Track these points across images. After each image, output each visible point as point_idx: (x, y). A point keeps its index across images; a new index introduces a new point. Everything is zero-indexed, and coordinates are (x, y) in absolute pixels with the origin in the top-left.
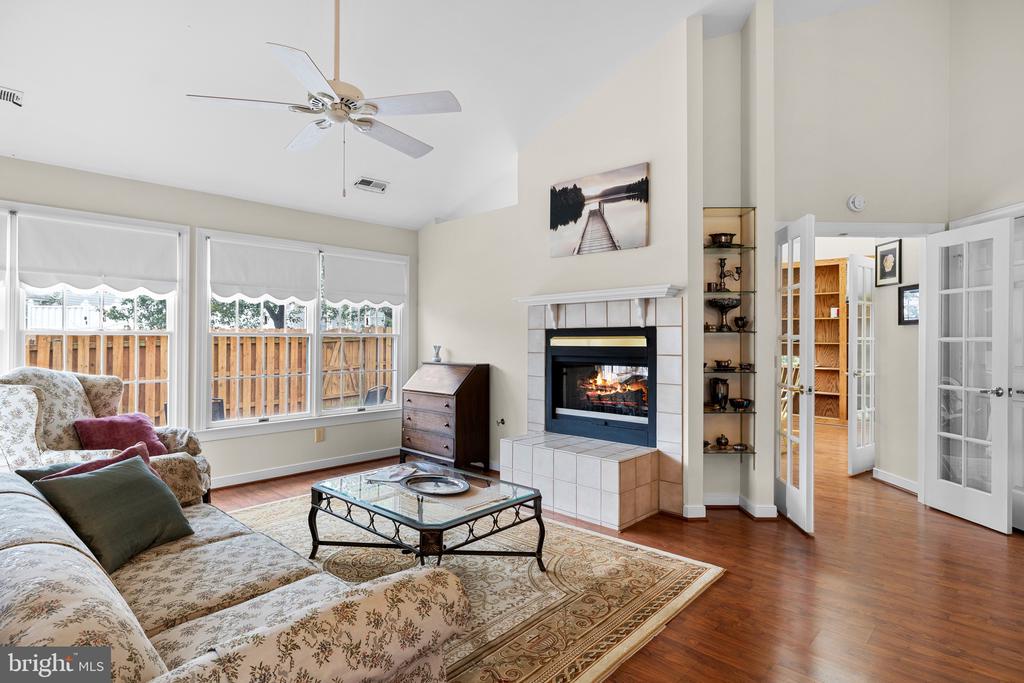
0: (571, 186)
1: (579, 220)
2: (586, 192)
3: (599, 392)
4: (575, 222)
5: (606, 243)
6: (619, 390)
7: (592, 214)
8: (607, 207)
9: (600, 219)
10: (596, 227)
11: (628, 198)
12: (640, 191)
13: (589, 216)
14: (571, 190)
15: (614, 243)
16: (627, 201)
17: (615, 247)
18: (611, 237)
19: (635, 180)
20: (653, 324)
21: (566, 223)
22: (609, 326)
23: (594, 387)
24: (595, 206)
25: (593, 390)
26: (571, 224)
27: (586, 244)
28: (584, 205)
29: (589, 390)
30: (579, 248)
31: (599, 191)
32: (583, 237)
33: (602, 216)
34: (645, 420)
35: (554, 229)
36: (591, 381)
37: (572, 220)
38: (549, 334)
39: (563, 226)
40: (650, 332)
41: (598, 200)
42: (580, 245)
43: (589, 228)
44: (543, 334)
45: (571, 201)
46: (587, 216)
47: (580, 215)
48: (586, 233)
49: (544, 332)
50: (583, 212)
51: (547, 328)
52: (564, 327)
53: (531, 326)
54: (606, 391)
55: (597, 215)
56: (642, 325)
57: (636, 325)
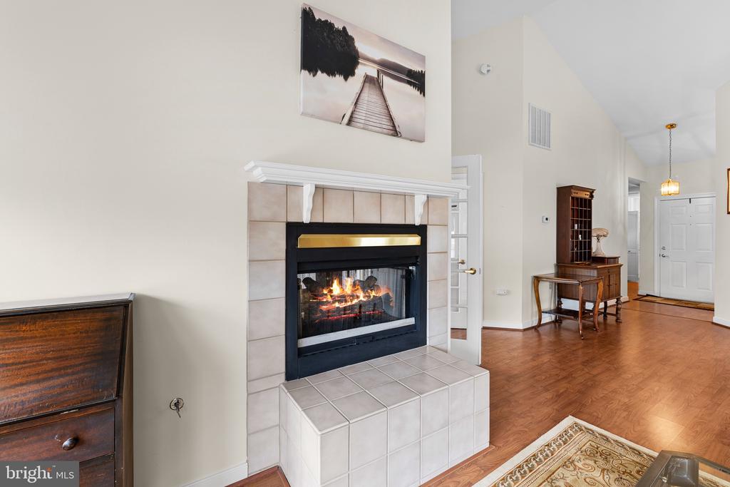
0: (338, 25)
1: (350, 79)
2: (361, 46)
3: (337, 305)
4: (346, 79)
5: (386, 123)
6: (362, 298)
7: (368, 79)
8: (387, 81)
9: (378, 92)
10: (370, 96)
11: (409, 83)
12: (417, 80)
13: (365, 82)
14: (338, 30)
15: (395, 127)
17: (395, 132)
18: (391, 119)
19: (416, 68)
20: (425, 223)
21: (331, 73)
22: (383, 222)
23: (330, 299)
24: (372, 71)
25: (327, 302)
26: (339, 79)
27: (361, 116)
28: (358, 63)
29: (323, 303)
30: (351, 117)
31: (378, 57)
32: (356, 103)
33: (380, 88)
34: (411, 321)
35: (309, 71)
36: (325, 292)
37: (340, 74)
38: (294, 230)
39: (325, 75)
40: (421, 230)
41: (377, 67)
42: (352, 113)
43: (365, 96)
44: (282, 229)
45: (339, 48)
46: (362, 79)
47: (353, 74)
48: (360, 101)
49: (284, 226)
50: (356, 71)
51: (290, 220)
52: (320, 221)
53: (257, 216)
54: (346, 301)
55: (374, 84)
56: (417, 223)
57: (412, 223)
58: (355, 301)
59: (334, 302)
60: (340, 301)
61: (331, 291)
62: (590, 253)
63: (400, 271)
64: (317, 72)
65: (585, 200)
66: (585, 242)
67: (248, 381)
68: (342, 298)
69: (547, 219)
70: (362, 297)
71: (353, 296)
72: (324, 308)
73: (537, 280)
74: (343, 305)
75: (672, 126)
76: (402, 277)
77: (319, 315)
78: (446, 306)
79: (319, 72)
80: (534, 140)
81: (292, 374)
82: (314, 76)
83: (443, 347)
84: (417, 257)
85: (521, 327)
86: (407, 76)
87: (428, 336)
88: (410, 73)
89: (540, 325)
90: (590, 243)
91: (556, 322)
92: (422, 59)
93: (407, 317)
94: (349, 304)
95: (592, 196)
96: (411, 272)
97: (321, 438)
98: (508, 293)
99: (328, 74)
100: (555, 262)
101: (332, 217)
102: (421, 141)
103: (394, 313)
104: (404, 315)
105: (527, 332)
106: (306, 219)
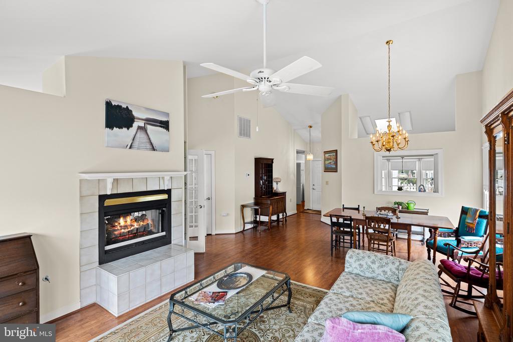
0: (124, 106)
1: (130, 129)
2: (135, 114)
4: (128, 129)
5: (149, 146)
7: (139, 128)
8: (149, 128)
9: (145, 133)
10: (141, 135)
12: (165, 125)
13: (138, 129)
14: (124, 108)
15: (153, 147)
16: (160, 128)
17: (154, 149)
18: (152, 144)
19: (164, 119)
20: (170, 188)
21: (120, 127)
22: (148, 190)
23: (119, 228)
24: (142, 124)
25: (118, 229)
26: (125, 129)
27: (136, 144)
28: (134, 121)
29: (116, 230)
30: (131, 145)
31: (144, 117)
32: (133, 139)
33: (146, 131)
34: (164, 233)
35: (110, 128)
36: (116, 224)
37: (125, 127)
38: (102, 198)
39: (118, 129)
40: (168, 192)
41: (144, 122)
42: (132, 144)
43: (138, 135)
44: (97, 198)
45: (124, 116)
46: (136, 128)
47: (132, 126)
48: (136, 138)
49: (98, 197)
50: (133, 125)
51: (100, 194)
52: (116, 193)
53: (84, 194)
54: (128, 228)
55: (143, 129)
56: (166, 189)
57: (163, 189)
58: (133, 228)
59: (121, 229)
60: (125, 229)
61: (119, 223)
62: (272, 191)
63: (158, 211)
64: (113, 128)
65: (269, 164)
66: (269, 186)
67: (80, 266)
68: (126, 227)
69: (248, 175)
70: (136, 225)
71: (132, 226)
72: (116, 233)
73: (243, 207)
74: (126, 230)
75: (311, 127)
76: (159, 213)
77: (114, 236)
78: (182, 225)
79: (115, 128)
80: (241, 134)
81: (102, 262)
82: (112, 130)
83: (180, 244)
84: (166, 204)
85: (235, 232)
86: (160, 123)
87: (172, 239)
88: (161, 122)
89: (244, 230)
90: (272, 186)
91: (254, 227)
92: (167, 115)
93: (162, 232)
94: (129, 229)
95: (273, 162)
96: (164, 211)
97: (118, 279)
98: (228, 215)
99: (119, 128)
100: (254, 196)
101: (121, 190)
102: (168, 151)
103: (154, 231)
104: (160, 231)
105: (237, 234)
106: (109, 193)
